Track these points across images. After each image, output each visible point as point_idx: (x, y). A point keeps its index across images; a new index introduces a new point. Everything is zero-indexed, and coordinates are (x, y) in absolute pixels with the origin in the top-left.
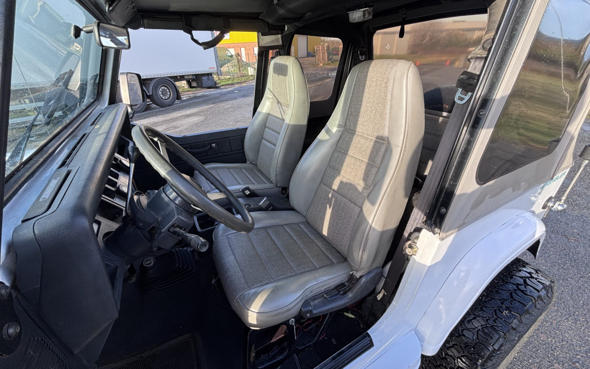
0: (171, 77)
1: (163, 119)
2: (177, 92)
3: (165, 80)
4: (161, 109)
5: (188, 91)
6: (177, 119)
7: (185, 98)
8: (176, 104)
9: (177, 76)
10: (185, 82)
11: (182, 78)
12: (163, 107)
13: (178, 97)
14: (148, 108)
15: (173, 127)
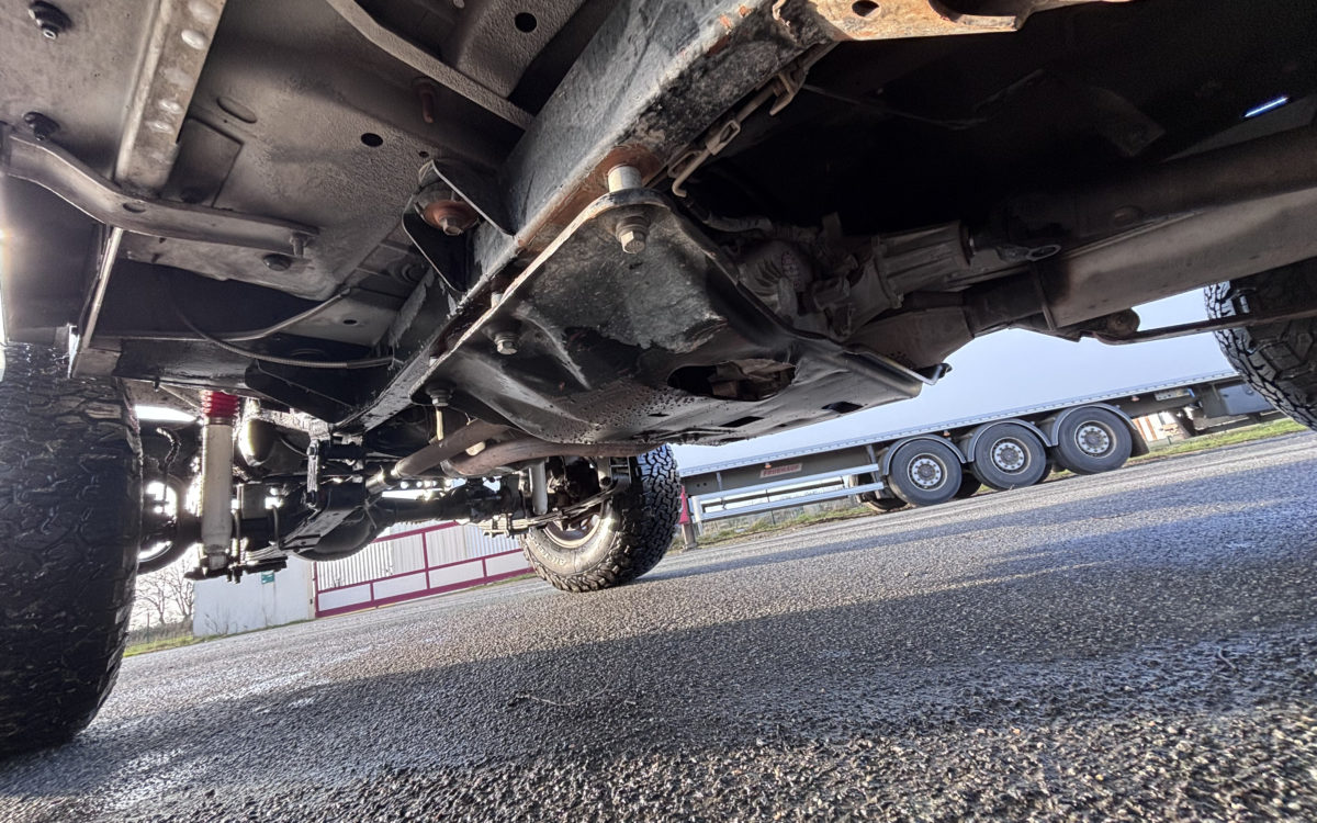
0: (1112, 402)
2: (1134, 434)
9: (1130, 397)
11: (1147, 400)
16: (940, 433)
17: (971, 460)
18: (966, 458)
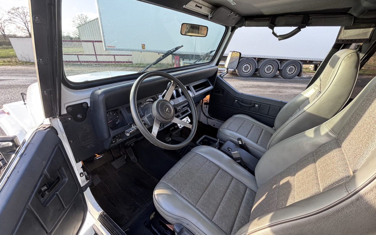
0: (302, 61)
1: (277, 85)
2: (301, 71)
3: (296, 62)
4: (282, 79)
5: (312, 72)
6: (287, 88)
7: (305, 77)
8: (295, 79)
9: (307, 61)
10: (313, 66)
11: (311, 62)
12: (285, 78)
13: (299, 75)
14: (275, 77)
15: (279, 91)
16: (255, 58)
17: (259, 68)
18: (258, 67)
